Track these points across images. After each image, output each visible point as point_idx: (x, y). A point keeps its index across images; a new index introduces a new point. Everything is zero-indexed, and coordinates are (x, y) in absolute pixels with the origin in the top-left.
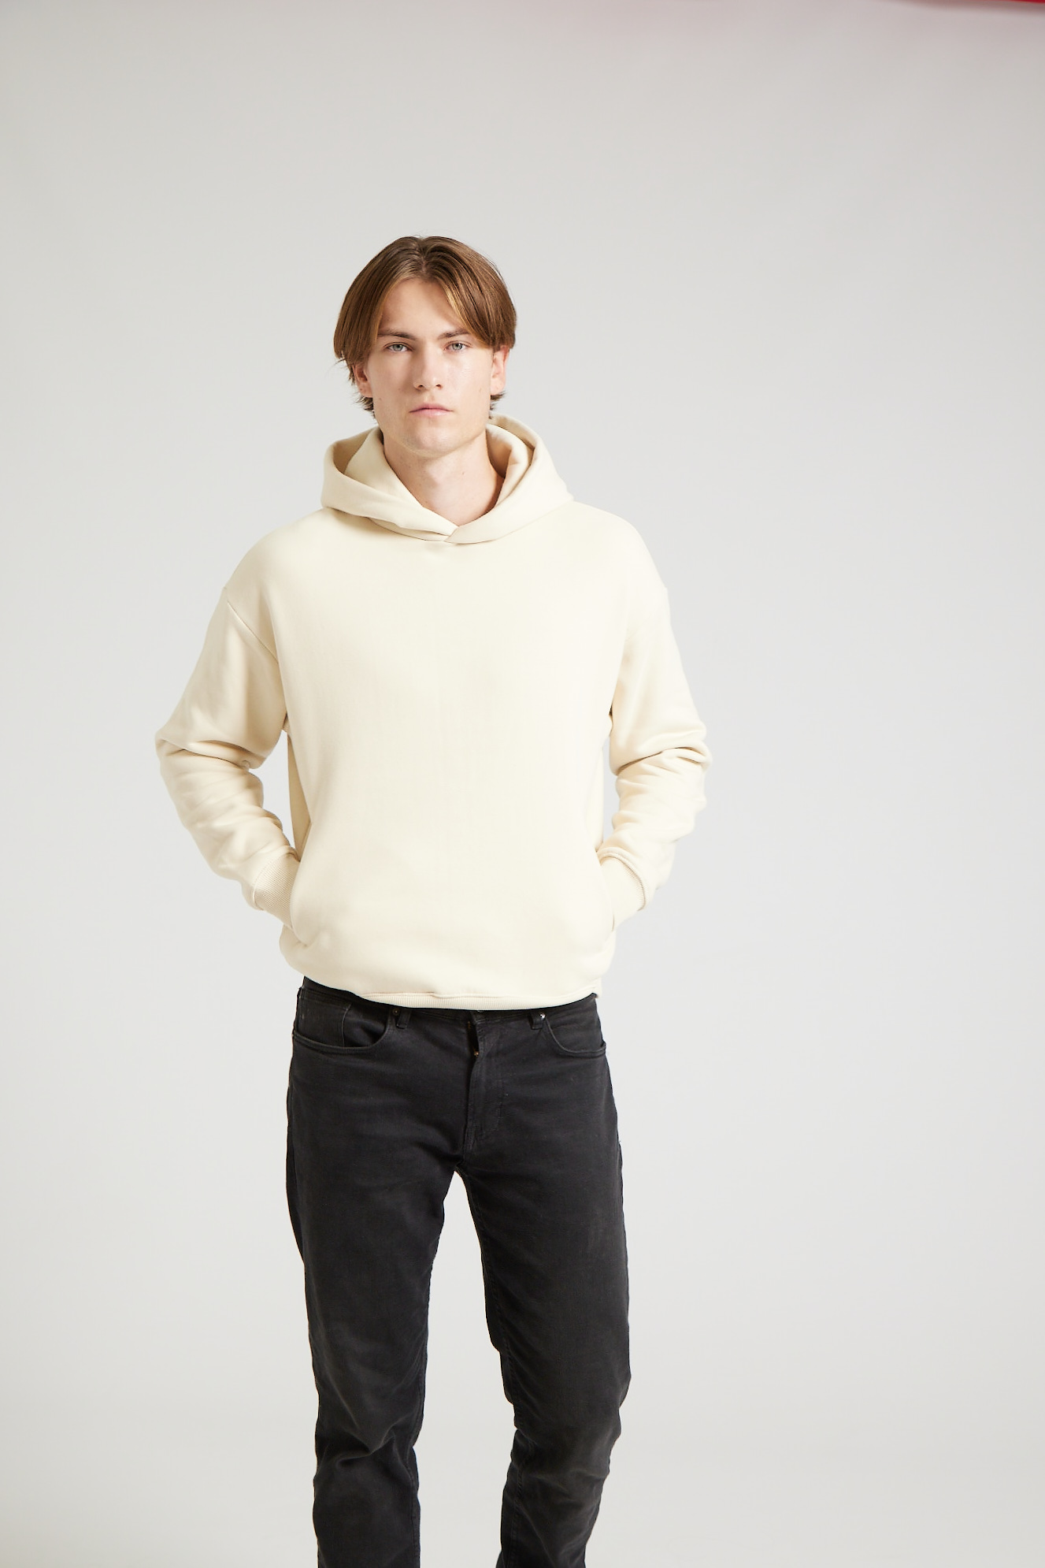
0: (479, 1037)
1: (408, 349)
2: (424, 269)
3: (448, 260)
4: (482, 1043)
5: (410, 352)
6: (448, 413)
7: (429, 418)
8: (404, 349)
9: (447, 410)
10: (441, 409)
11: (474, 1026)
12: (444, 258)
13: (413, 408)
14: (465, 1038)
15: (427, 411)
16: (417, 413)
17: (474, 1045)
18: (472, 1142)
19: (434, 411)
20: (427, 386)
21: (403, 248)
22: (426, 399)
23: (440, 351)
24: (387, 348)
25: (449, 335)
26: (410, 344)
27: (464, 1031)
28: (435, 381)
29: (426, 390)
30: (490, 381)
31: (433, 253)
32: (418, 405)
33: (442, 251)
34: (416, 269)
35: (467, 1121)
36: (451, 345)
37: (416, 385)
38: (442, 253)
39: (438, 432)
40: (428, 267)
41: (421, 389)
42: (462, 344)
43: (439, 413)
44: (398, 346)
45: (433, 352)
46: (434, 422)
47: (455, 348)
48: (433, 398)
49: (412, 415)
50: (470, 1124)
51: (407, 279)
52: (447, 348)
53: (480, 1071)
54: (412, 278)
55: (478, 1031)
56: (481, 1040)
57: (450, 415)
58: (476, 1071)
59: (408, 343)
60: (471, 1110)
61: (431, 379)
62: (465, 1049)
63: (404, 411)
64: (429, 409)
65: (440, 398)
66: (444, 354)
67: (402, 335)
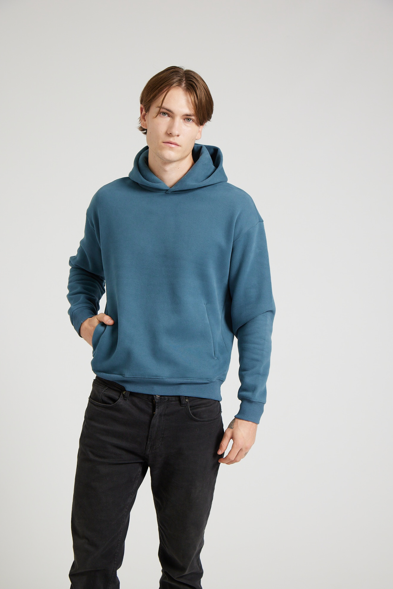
1: (169, 116)
2: (183, 85)
5: (169, 118)
6: (178, 146)
7: (170, 147)
8: (167, 115)
10: (176, 144)
11: (155, 402)
13: (164, 141)
14: (151, 407)
16: (166, 144)
17: (154, 410)
18: (149, 450)
20: (173, 134)
22: (171, 140)
24: (160, 114)
26: (171, 114)
27: (151, 404)
29: (172, 136)
31: (188, 78)
34: (180, 85)
35: (147, 441)
36: (187, 118)
37: (169, 133)
40: (186, 84)
41: (170, 135)
42: (191, 120)
43: (174, 146)
44: (164, 114)
45: (178, 120)
47: (188, 121)
48: (174, 140)
49: (163, 144)
50: (148, 442)
52: (184, 120)
53: (155, 421)
54: (179, 87)
55: (156, 405)
56: (157, 408)
57: (179, 148)
58: (153, 421)
59: (169, 113)
60: (150, 437)
61: (175, 131)
62: (150, 411)
63: (160, 141)
64: (171, 143)
65: (177, 140)
66: (183, 122)
67: (168, 110)
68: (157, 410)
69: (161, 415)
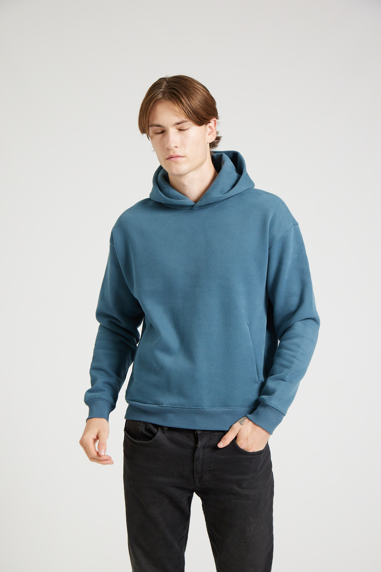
0: (199, 439)
1: (162, 132)
4: (200, 442)
7: (174, 161)
9: (183, 157)
10: (178, 156)
11: (197, 434)
13: (167, 157)
14: (193, 439)
15: (173, 159)
16: (169, 159)
17: (196, 442)
18: (198, 483)
19: (176, 158)
20: (171, 147)
23: (176, 131)
25: (178, 124)
26: (163, 129)
27: (192, 436)
28: (174, 145)
29: (171, 149)
32: (170, 156)
35: (195, 476)
41: (168, 148)
43: (178, 159)
45: (173, 132)
46: (176, 162)
48: (174, 152)
49: (167, 161)
53: (199, 453)
55: (199, 437)
56: (200, 440)
57: (184, 159)
58: (197, 454)
60: (195, 471)
61: (172, 144)
62: (192, 444)
64: (173, 157)
65: (178, 152)
66: (178, 132)
67: (158, 126)
68: (199, 442)
69: (204, 447)
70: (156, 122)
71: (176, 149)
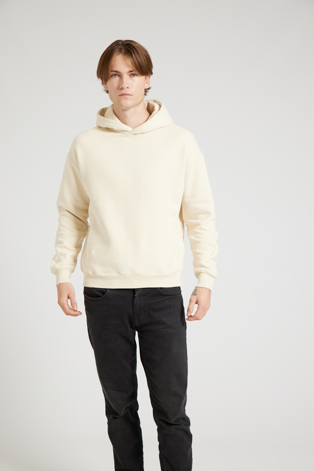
1: (119, 76)
2: (123, 51)
3: (131, 48)
6: (131, 96)
8: (117, 76)
9: (131, 95)
12: (129, 47)
13: (120, 94)
14: (132, 291)
15: (124, 96)
16: (121, 96)
17: (134, 293)
18: (137, 322)
19: (126, 95)
20: (124, 88)
21: (117, 44)
22: (124, 92)
23: (128, 77)
24: (112, 75)
25: (131, 71)
26: (119, 74)
28: (126, 86)
29: (124, 89)
30: (144, 85)
31: (126, 46)
32: (121, 94)
33: (128, 45)
34: (120, 51)
36: (132, 74)
37: (121, 87)
38: (129, 46)
39: (128, 102)
40: (124, 50)
41: (122, 89)
42: (135, 74)
43: (128, 96)
44: (115, 75)
45: (126, 77)
46: (126, 99)
47: (133, 75)
48: (126, 91)
49: (119, 96)
50: (135, 317)
51: (118, 54)
52: (130, 75)
53: (136, 301)
54: (119, 53)
57: (131, 97)
59: (118, 74)
60: (135, 313)
61: (125, 86)
62: (132, 294)
63: (117, 95)
64: (125, 95)
65: (128, 91)
66: (129, 77)
67: (116, 72)
68: (136, 292)
69: (140, 296)
70: (115, 69)
71: (127, 89)
